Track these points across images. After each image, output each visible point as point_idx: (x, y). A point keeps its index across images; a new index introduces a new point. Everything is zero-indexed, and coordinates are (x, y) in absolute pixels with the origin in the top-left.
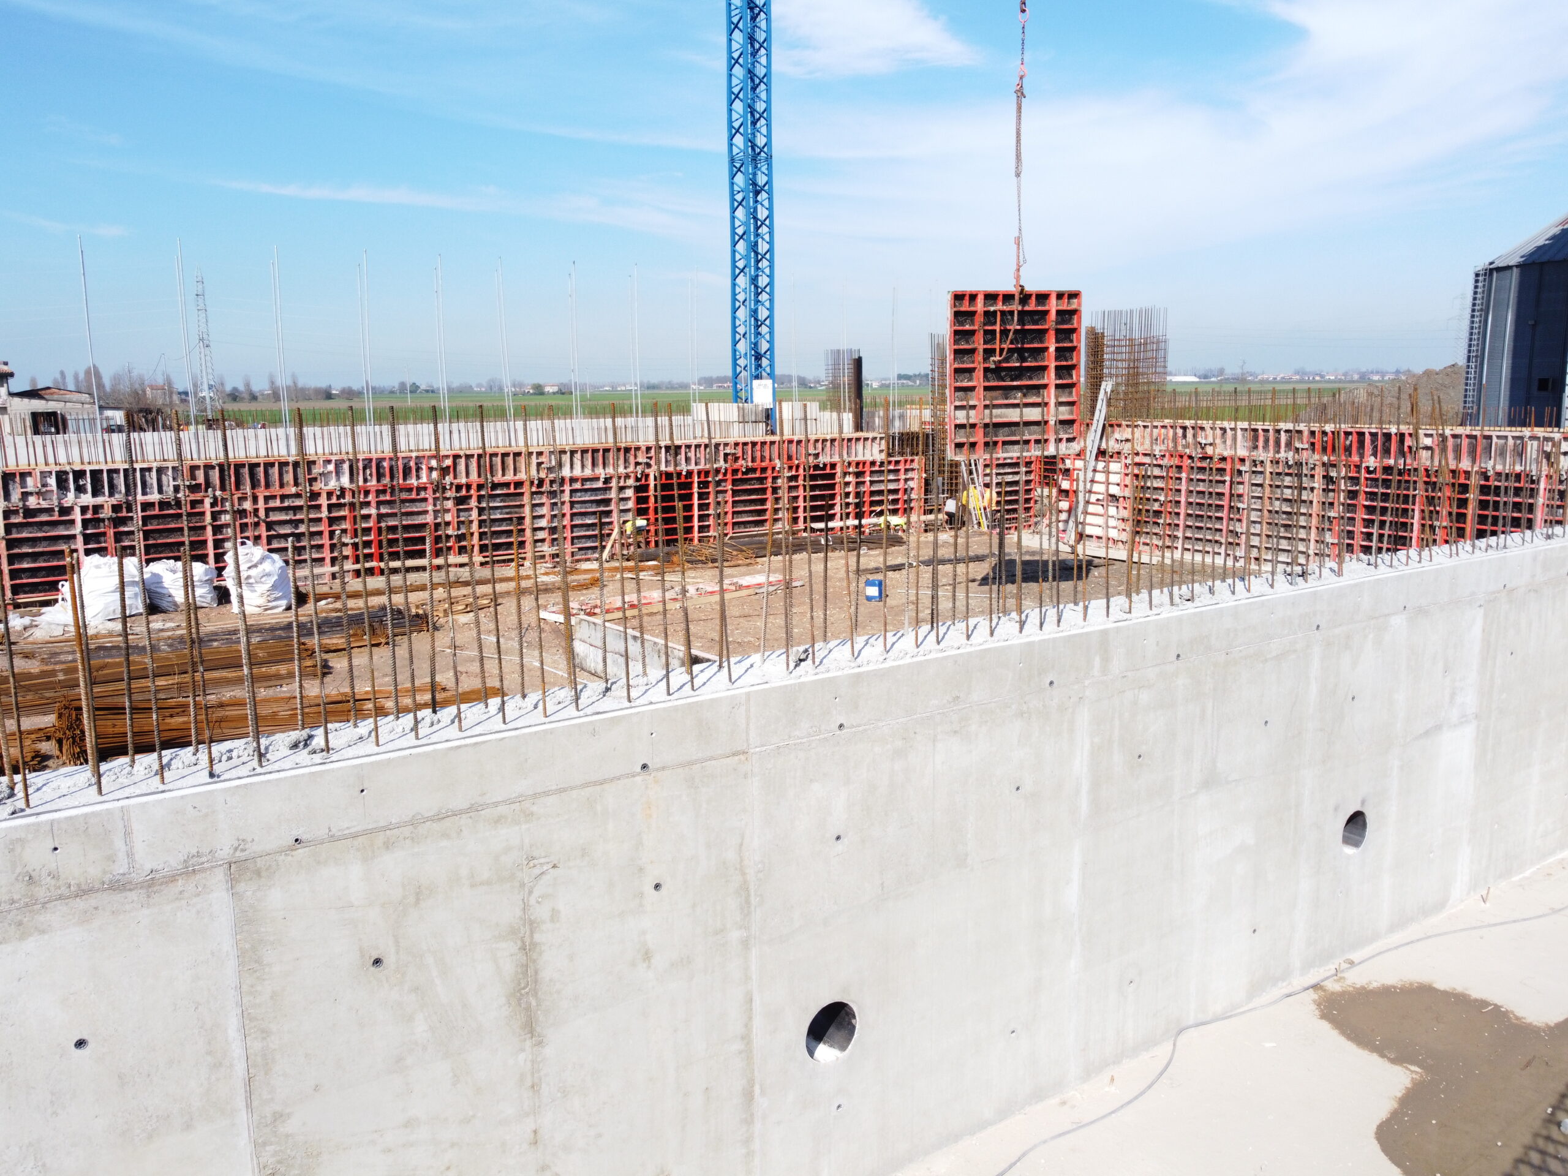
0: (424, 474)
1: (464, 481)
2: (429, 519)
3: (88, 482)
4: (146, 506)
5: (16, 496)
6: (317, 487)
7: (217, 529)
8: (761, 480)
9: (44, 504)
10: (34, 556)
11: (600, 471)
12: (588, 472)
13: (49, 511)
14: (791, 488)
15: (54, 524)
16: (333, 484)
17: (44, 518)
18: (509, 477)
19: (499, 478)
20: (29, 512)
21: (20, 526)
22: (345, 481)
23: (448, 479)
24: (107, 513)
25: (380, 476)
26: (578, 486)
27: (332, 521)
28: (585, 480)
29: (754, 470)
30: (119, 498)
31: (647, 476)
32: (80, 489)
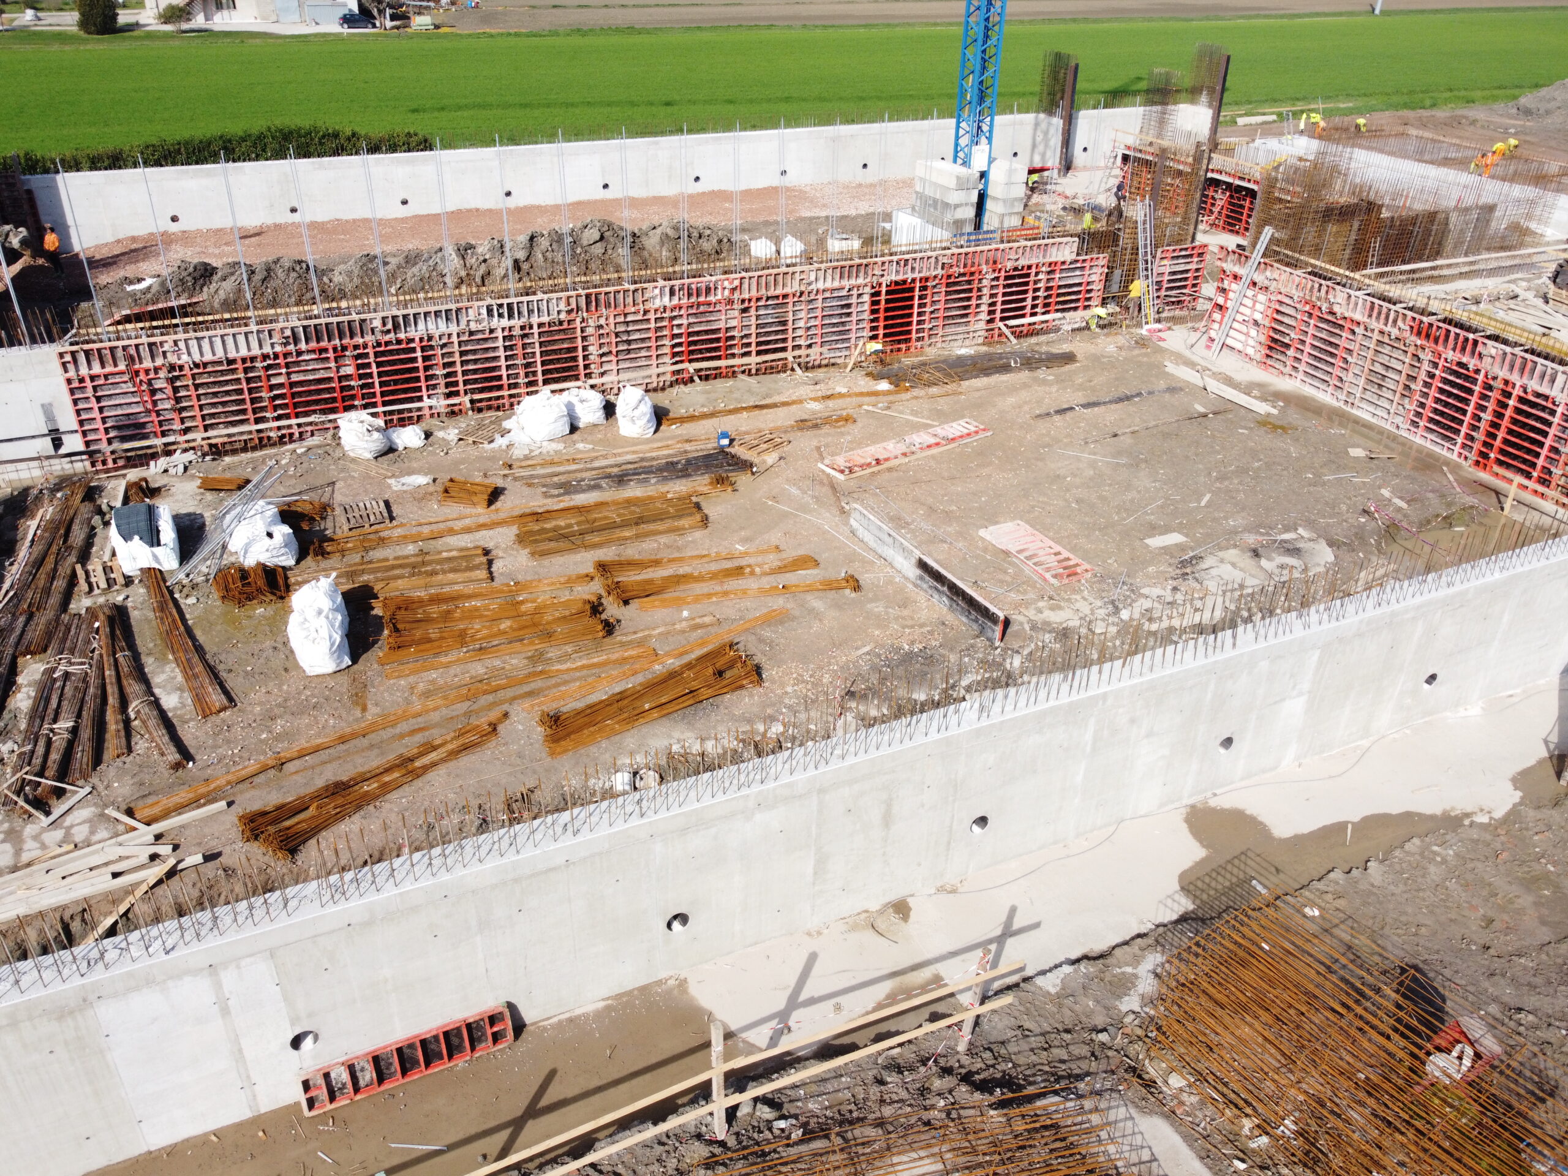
0: (719, 292)
1: (747, 296)
2: (721, 325)
3: (505, 311)
4: (540, 325)
5: (463, 323)
6: (648, 306)
7: (584, 338)
8: (969, 282)
9: (480, 327)
10: (475, 361)
11: (846, 283)
12: (836, 284)
13: (482, 331)
14: (992, 287)
15: (486, 340)
16: (658, 303)
17: (480, 336)
18: (779, 292)
19: (771, 293)
20: (471, 333)
21: (466, 342)
22: (666, 299)
23: (736, 295)
24: (517, 332)
25: (690, 295)
26: (827, 295)
27: (658, 329)
28: (833, 290)
29: (964, 275)
30: (524, 320)
31: (880, 285)
32: (500, 315)
